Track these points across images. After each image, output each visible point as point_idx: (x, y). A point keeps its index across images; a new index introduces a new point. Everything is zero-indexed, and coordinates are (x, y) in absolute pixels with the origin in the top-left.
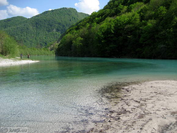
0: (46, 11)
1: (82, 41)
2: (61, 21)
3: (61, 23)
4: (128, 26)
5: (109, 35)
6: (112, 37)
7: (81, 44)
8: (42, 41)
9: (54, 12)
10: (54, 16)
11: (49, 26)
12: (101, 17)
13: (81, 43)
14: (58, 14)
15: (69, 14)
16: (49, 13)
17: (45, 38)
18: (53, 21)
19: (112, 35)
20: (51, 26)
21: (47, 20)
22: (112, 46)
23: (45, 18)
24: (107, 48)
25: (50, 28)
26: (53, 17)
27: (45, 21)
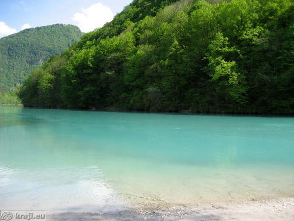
0: (27, 29)
1: (52, 80)
2: (52, 47)
3: (53, 49)
4: (114, 55)
5: (85, 71)
6: (89, 74)
7: (49, 85)
8: (19, 80)
9: (40, 30)
10: (40, 37)
11: (32, 55)
12: (94, 40)
13: (50, 83)
14: (48, 35)
15: (68, 35)
16: (32, 32)
17: (25, 75)
18: (38, 45)
19: (89, 71)
20: (35, 54)
21: (28, 44)
22: (88, 89)
23: (25, 40)
24: (80, 93)
25: (33, 58)
26: (38, 39)
27: (24, 46)
